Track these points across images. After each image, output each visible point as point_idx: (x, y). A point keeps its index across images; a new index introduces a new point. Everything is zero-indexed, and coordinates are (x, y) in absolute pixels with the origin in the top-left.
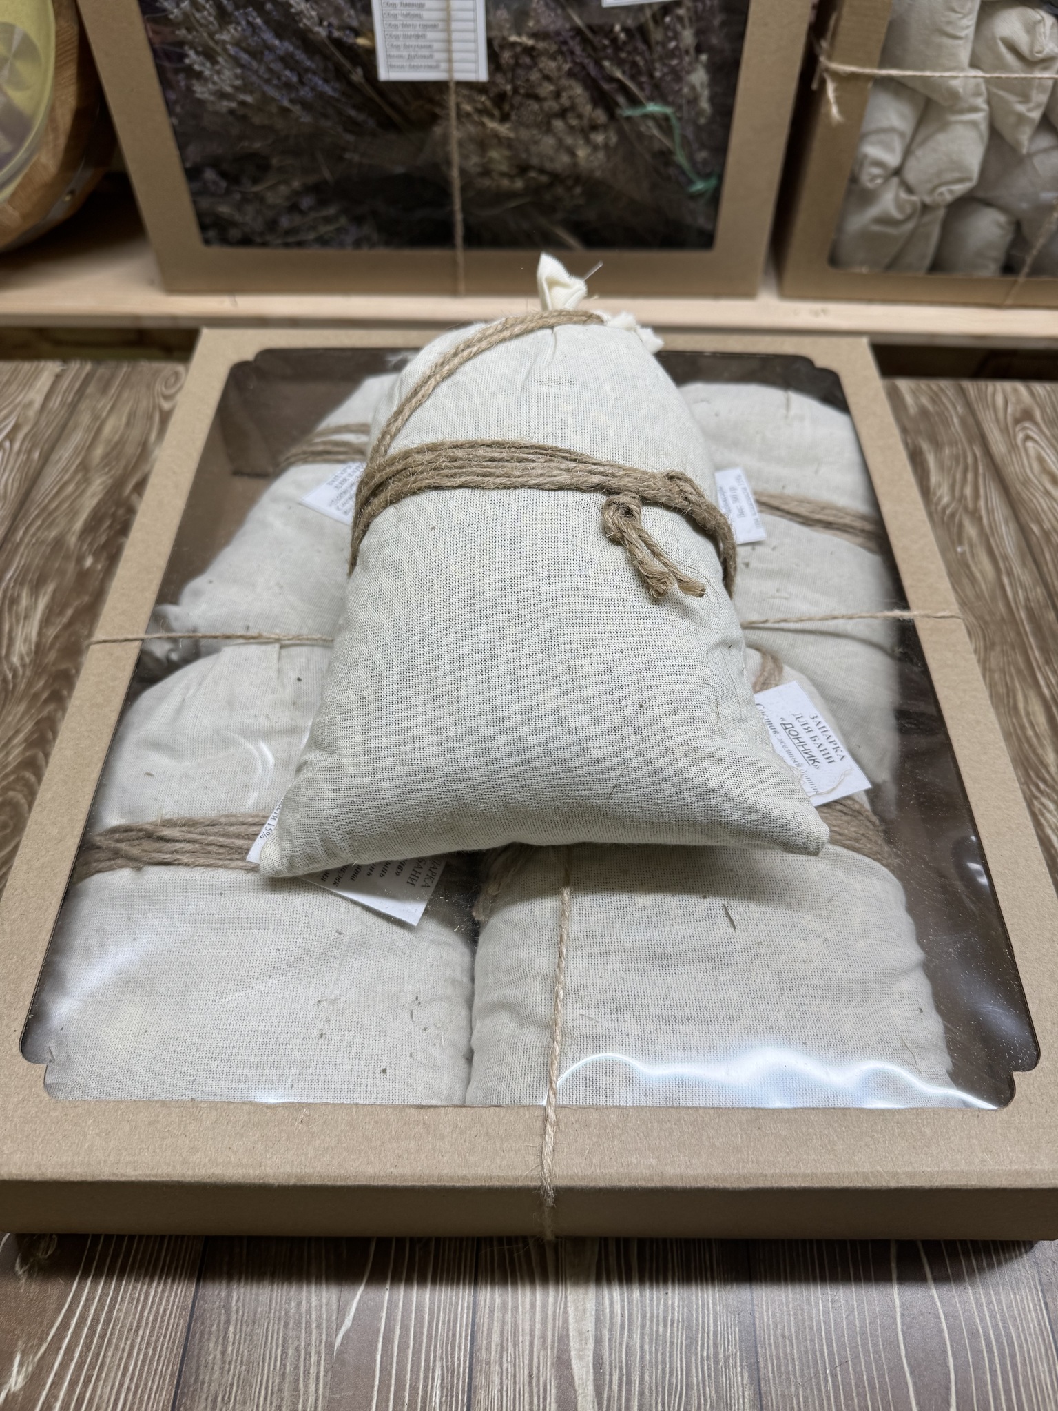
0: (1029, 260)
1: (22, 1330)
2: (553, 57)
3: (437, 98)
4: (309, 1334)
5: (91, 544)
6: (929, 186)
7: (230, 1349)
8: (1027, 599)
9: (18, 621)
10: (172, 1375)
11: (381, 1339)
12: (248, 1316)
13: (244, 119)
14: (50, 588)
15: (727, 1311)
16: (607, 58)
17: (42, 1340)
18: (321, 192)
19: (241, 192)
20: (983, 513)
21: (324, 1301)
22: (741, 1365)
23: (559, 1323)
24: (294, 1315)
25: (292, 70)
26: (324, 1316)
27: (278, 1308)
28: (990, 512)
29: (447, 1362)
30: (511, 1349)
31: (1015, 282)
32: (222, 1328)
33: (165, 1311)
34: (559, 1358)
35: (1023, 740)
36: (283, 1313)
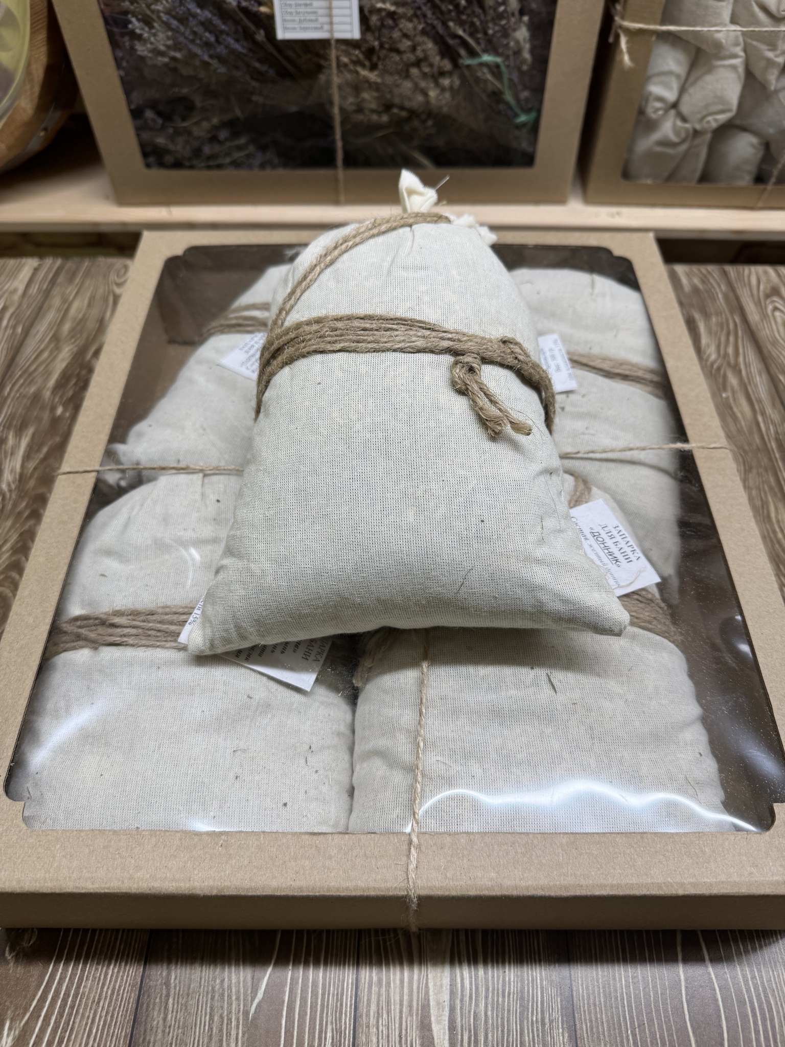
0: (776, 172)
1: (11, 1002)
2: (410, 20)
3: (322, 52)
4: (230, 1004)
5: (61, 397)
6: (699, 116)
7: (169, 1017)
8: (777, 433)
9: (6, 457)
10: (125, 1036)
11: (285, 1008)
12: (183, 991)
13: (175, 70)
14: (30, 431)
15: (551, 985)
16: (451, 20)
17: (26, 1010)
18: (234, 127)
19: (173, 127)
20: (742, 367)
21: (242, 979)
22: (562, 1027)
23: (422, 995)
24: (219, 990)
25: (210, 32)
26: (242, 990)
27: (206, 984)
28: (747, 366)
29: (336, 1026)
30: (385, 1016)
31: (765, 190)
32: (163, 1000)
33: (120, 987)
34: (422, 1022)
35: (775, 542)
36: (210, 988)
